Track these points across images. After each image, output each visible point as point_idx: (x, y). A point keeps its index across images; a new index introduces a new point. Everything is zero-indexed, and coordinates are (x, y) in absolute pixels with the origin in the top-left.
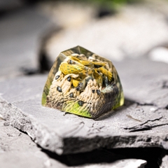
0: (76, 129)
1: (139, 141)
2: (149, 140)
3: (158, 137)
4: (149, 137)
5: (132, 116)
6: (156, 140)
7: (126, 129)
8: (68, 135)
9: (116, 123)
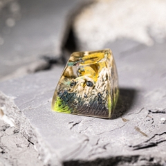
0: (78, 149)
1: (142, 160)
2: (152, 159)
3: (161, 158)
4: (152, 156)
5: (140, 128)
6: (158, 160)
7: (131, 146)
8: (68, 159)
9: (122, 138)
